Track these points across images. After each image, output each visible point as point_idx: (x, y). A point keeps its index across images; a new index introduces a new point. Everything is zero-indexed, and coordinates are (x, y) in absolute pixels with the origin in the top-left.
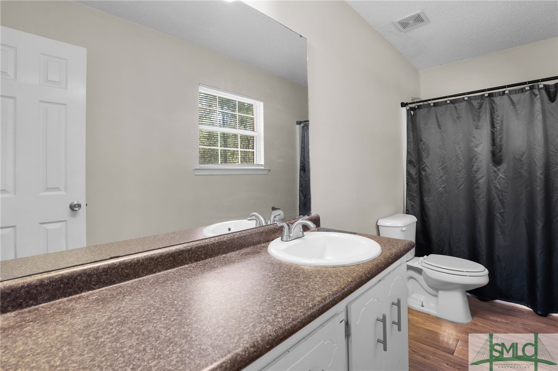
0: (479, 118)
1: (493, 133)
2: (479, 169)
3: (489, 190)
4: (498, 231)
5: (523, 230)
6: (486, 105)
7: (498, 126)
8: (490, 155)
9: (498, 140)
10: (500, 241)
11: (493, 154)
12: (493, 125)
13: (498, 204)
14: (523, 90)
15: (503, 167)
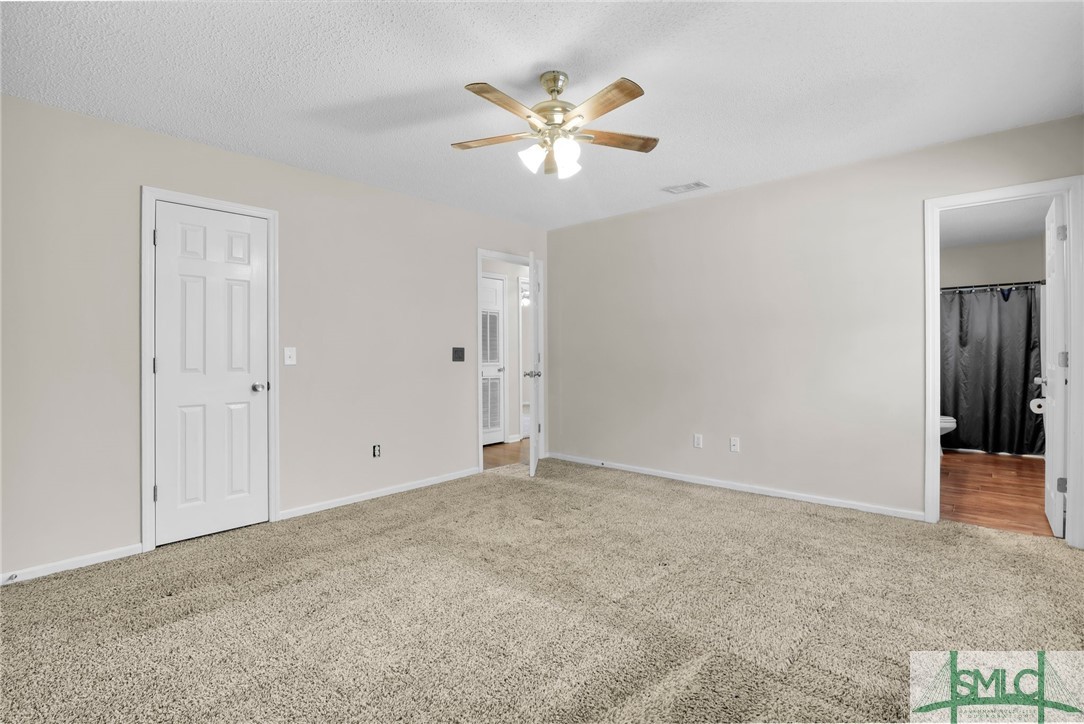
0: (951, 309)
1: (961, 322)
2: (948, 350)
3: (956, 366)
4: (962, 397)
5: (981, 395)
6: (957, 298)
7: (965, 317)
8: (958, 339)
9: (965, 328)
10: (964, 404)
11: (961, 338)
12: (961, 316)
13: (963, 377)
14: (985, 290)
15: (967, 348)
